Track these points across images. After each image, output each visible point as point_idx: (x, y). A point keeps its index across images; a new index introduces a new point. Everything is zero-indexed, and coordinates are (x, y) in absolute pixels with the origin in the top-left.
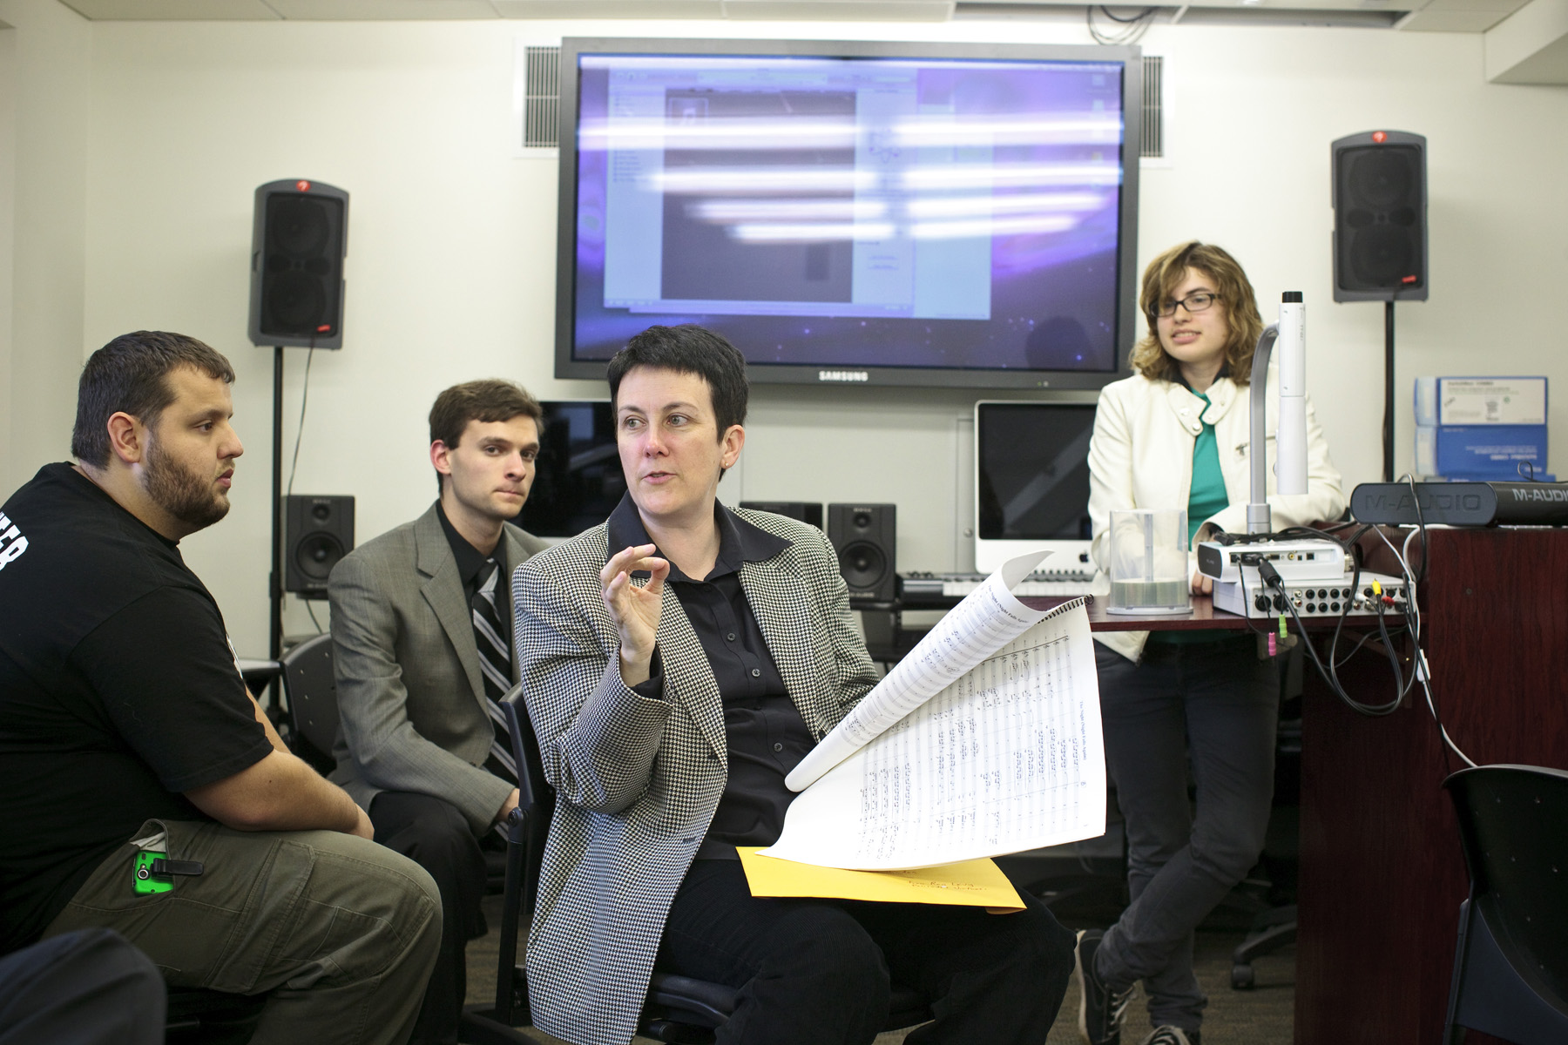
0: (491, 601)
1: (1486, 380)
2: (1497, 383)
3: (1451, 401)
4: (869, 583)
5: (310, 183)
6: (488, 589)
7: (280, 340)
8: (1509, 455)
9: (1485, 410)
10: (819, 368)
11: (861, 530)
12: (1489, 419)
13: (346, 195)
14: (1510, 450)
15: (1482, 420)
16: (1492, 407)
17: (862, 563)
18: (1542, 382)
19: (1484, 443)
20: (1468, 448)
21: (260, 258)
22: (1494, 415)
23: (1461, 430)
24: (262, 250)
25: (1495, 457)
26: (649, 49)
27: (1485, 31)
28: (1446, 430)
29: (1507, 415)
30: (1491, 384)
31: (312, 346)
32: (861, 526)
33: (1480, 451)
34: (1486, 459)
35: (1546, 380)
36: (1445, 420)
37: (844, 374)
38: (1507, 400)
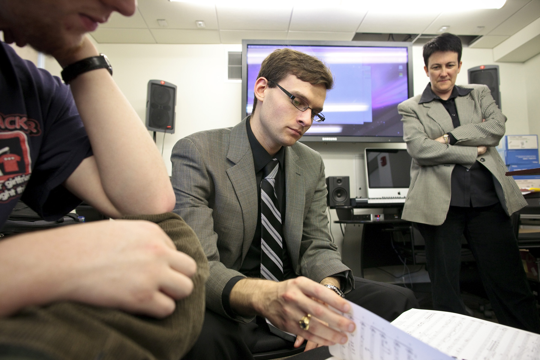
0: (273, 185)
1: (520, 136)
2: (523, 137)
3: (511, 142)
4: (342, 201)
5: (165, 82)
6: (271, 178)
7: (155, 129)
8: (528, 158)
9: (520, 145)
10: (322, 137)
11: (340, 184)
12: (522, 147)
13: (176, 87)
14: (528, 156)
15: (520, 148)
16: (522, 144)
17: (339, 195)
18: (535, 137)
19: (521, 155)
20: (517, 156)
21: (149, 103)
22: (523, 146)
23: (514, 151)
24: (149, 100)
25: (524, 159)
26: (269, 43)
27: (493, 48)
28: (510, 151)
29: (527, 146)
30: (521, 137)
31: (165, 132)
32: (339, 183)
33: (520, 157)
34: (521, 159)
35: (537, 135)
36: (509, 148)
37: (330, 138)
38: (526, 142)
